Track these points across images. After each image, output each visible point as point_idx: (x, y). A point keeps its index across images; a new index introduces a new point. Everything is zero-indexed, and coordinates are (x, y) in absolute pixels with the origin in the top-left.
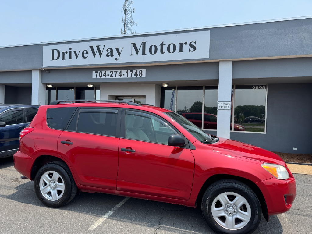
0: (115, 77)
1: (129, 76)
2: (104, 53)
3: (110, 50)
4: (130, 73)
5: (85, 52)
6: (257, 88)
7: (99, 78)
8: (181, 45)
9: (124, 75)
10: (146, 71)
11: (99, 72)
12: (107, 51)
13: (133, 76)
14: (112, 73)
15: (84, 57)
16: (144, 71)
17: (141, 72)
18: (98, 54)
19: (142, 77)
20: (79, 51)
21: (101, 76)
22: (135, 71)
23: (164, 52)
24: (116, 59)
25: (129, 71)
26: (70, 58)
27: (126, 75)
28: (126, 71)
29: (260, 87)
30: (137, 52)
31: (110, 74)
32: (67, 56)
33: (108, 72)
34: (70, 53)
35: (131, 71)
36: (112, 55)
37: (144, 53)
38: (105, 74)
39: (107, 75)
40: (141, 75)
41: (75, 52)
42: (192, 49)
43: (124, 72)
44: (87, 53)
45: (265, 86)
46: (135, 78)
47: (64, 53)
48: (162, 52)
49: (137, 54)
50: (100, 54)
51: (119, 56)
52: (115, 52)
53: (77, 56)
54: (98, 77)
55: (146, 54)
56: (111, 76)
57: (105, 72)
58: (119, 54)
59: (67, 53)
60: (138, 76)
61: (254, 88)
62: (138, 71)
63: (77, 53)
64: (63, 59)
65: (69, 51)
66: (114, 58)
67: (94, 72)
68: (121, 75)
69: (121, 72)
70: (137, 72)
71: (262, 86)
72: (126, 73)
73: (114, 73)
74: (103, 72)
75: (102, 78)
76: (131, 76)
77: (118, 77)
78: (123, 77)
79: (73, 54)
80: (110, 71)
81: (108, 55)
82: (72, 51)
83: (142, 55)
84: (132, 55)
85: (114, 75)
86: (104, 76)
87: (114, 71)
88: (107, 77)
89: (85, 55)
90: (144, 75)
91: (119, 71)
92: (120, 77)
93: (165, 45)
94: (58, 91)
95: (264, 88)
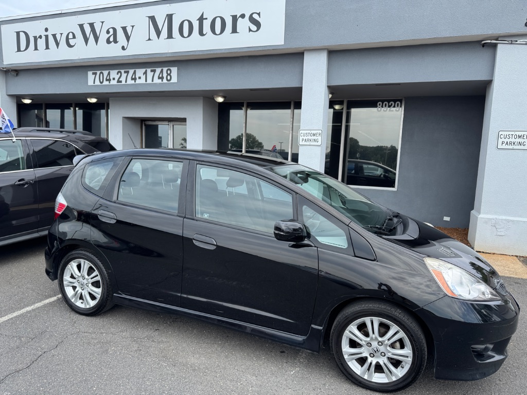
0: (126, 82)
1: (149, 81)
2: (103, 37)
3: (111, 31)
4: (150, 74)
5: (71, 36)
6: (386, 104)
7: (100, 84)
8: (235, 19)
9: (140, 78)
10: (178, 69)
11: (98, 72)
12: (108, 32)
13: (157, 81)
14: (119, 74)
15: (69, 46)
16: (174, 70)
17: (169, 72)
18: (92, 39)
19: (171, 82)
20: (61, 34)
21: (101, 81)
22: (158, 70)
23: (204, 33)
24: (123, 48)
25: (149, 70)
26: (47, 48)
27: (143, 77)
28: (144, 70)
29: (392, 104)
30: (158, 33)
31: (117, 77)
32: (41, 43)
33: (114, 74)
34: (47, 37)
35: (152, 71)
36: (115, 41)
37: (170, 36)
38: (108, 78)
39: (112, 79)
40: (169, 78)
41: (54, 36)
42: (254, 28)
43: (140, 72)
44: (74, 37)
45: (401, 101)
46: (160, 83)
47: (36, 39)
48: (201, 33)
49: (158, 38)
50: (97, 39)
51: (128, 42)
52: (121, 35)
53: (57, 44)
54: (97, 83)
55: (173, 37)
56: (119, 81)
57: (109, 74)
58: (128, 38)
59: (40, 37)
60: (165, 81)
61: (380, 104)
62: (165, 69)
63: (58, 37)
64: (36, 49)
65: (43, 33)
66: (119, 45)
67: (90, 73)
68: (135, 79)
69: (135, 73)
70: (162, 71)
71: (395, 101)
72: (144, 74)
73: (124, 75)
74: (106, 73)
75: (103, 84)
76: (153, 81)
77: (130, 82)
78: (138, 81)
79: (51, 40)
80: (117, 71)
81: (108, 42)
82: (49, 33)
83: (167, 38)
84: (149, 39)
85: (123, 79)
86: (107, 80)
87: (123, 71)
88: (114, 82)
89: (72, 42)
90: (174, 79)
91: (131, 71)
92: (133, 82)
93: (206, 19)
94: (47, 110)
95: (398, 106)
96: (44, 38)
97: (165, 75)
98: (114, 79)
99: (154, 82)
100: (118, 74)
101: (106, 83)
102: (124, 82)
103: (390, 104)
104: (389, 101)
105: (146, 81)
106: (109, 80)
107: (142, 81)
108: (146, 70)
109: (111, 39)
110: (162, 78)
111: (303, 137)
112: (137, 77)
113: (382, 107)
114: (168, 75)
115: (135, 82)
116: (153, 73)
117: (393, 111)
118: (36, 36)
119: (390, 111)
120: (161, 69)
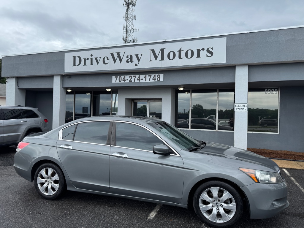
0: (134, 81)
1: (148, 81)
2: (125, 59)
3: (130, 57)
4: (148, 77)
5: (106, 59)
7: (119, 82)
8: (199, 51)
9: (142, 79)
10: (164, 75)
12: (127, 57)
13: (152, 80)
15: (104, 63)
16: (162, 76)
17: (159, 76)
18: (118, 60)
19: (160, 81)
20: (100, 58)
21: (120, 80)
23: (182, 57)
24: (136, 65)
25: (147, 76)
26: (92, 64)
27: (144, 79)
28: (144, 75)
30: (156, 57)
31: (129, 79)
32: (88, 62)
33: (127, 77)
34: (92, 59)
36: (132, 61)
37: (162, 59)
38: (124, 79)
40: (159, 79)
41: (96, 59)
42: (209, 55)
43: (142, 76)
44: (108, 59)
45: (278, 89)
46: (154, 82)
47: (85, 60)
48: (180, 57)
49: (156, 60)
50: (121, 60)
51: (139, 62)
52: (135, 58)
53: (98, 63)
55: (164, 59)
56: (130, 81)
57: (125, 77)
58: (139, 60)
59: (88, 59)
60: (156, 81)
61: (266, 90)
62: (156, 75)
63: (98, 59)
64: (85, 64)
65: (90, 57)
66: (134, 63)
67: (114, 77)
68: (139, 80)
71: (274, 89)
73: (133, 78)
74: (123, 77)
77: (136, 81)
78: (141, 81)
79: (94, 60)
80: (129, 76)
81: (127, 62)
82: (93, 57)
84: (151, 61)
85: (133, 80)
86: (123, 80)
87: (132, 76)
88: (126, 81)
89: (106, 62)
90: (162, 79)
91: (137, 76)
92: (138, 81)
93: (183, 51)
94: (76, 95)
95: (276, 91)
96: (90, 59)
97: (156, 78)
98: (127, 80)
99: (150, 81)
100: (130, 77)
101: (122, 82)
102: (133, 81)
103: (272, 90)
104: (271, 89)
105: (146, 81)
106: (125, 80)
107: (144, 81)
108: (146, 76)
109: (129, 60)
110: (155, 79)
111: (237, 107)
112: (141, 79)
113: (268, 91)
114: (158, 78)
115: (139, 81)
116: (150, 77)
117: (274, 93)
118: (85, 59)
119: (272, 93)
120: (154, 75)
